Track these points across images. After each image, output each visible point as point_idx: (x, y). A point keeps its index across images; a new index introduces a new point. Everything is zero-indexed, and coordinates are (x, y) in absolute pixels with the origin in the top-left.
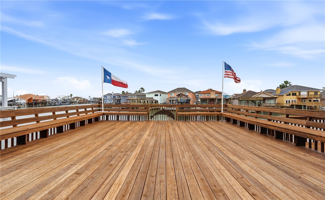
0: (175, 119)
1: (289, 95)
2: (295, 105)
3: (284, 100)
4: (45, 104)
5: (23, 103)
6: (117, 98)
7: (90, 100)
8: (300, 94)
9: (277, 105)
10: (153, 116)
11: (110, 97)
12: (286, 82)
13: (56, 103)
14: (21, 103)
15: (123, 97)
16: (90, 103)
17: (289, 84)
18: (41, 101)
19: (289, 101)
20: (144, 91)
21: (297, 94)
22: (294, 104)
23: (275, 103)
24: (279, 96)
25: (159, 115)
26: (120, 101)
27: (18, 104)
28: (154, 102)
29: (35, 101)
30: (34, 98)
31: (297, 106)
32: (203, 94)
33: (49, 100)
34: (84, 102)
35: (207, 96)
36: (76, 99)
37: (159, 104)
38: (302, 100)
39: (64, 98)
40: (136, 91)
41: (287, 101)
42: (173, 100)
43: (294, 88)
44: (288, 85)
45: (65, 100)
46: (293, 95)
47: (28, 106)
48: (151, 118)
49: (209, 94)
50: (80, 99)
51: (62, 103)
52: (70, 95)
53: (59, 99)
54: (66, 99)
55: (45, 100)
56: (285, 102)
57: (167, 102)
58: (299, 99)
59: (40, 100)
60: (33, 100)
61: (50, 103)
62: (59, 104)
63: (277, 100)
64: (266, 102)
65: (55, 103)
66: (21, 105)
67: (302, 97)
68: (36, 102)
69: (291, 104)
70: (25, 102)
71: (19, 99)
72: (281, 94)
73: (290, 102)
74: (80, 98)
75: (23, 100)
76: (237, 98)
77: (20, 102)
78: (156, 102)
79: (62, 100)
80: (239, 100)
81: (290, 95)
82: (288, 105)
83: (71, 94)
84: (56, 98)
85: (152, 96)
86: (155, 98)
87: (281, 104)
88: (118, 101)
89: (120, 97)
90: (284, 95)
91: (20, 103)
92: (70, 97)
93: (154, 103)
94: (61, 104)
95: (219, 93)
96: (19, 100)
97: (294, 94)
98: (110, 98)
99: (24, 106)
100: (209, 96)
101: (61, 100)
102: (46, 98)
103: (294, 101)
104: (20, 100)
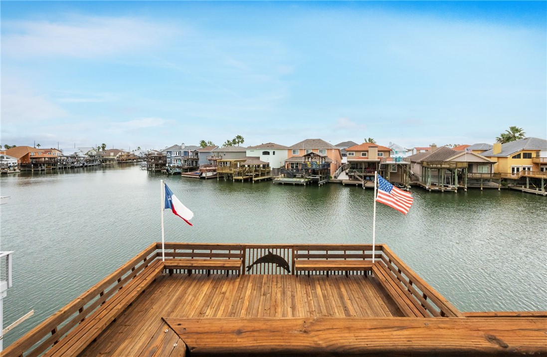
0: (290, 272)
1: (518, 156)
2: (529, 177)
3: (509, 166)
4: (55, 166)
5: (12, 164)
6: (191, 156)
7: (140, 156)
8: (538, 156)
9: (494, 176)
10: (252, 265)
11: (178, 153)
12: (514, 130)
13: (75, 163)
14: (9, 165)
15: (202, 154)
16: (139, 160)
17: (519, 133)
18: (47, 159)
19: (518, 169)
20: (242, 142)
21: (534, 155)
22: (526, 174)
23: (491, 174)
24: (498, 158)
25: (263, 264)
26: (197, 162)
27: (3, 167)
28: (261, 166)
29: (34, 160)
30: (32, 154)
31: (531, 179)
32: (354, 152)
33: (61, 157)
34: (129, 159)
35: (362, 156)
36: (112, 154)
37: (271, 169)
38: (542, 167)
39: (89, 153)
40: (228, 142)
41: (513, 169)
42: (297, 164)
43: (529, 142)
44: (517, 135)
45: (93, 156)
46: (526, 158)
47: (22, 169)
48: (248, 270)
49: (367, 153)
50: (120, 153)
51: (87, 162)
52: (101, 145)
53: (81, 155)
54: (94, 153)
55: (54, 158)
56: (510, 171)
57: (286, 167)
58: (536, 164)
59: (45, 158)
60: (31, 158)
61: (63, 164)
62: (81, 165)
63: (494, 167)
64: (474, 171)
65: (73, 163)
66: (9, 167)
67: (541, 161)
68: (36, 161)
69: (521, 174)
70: (16, 162)
71: (5, 157)
72: (503, 155)
73: (520, 171)
74: (122, 152)
75: (11, 159)
76: (419, 161)
77: (5, 163)
78: (266, 166)
79: (86, 156)
80: (423, 167)
81: (520, 158)
82: (515, 177)
83: (103, 144)
84: (76, 153)
85: (258, 153)
86: (264, 159)
87: (502, 174)
88: (192, 162)
89: (197, 154)
90: (509, 156)
91: (7, 164)
92: (102, 148)
93: (262, 169)
94: (84, 164)
95: (386, 150)
96: (5, 159)
97: (527, 156)
98: (178, 155)
99: (15, 170)
100: (367, 156)
101: (84, 157)
102: (56, 154)
103: (526, 169)
104: (7, 158)
